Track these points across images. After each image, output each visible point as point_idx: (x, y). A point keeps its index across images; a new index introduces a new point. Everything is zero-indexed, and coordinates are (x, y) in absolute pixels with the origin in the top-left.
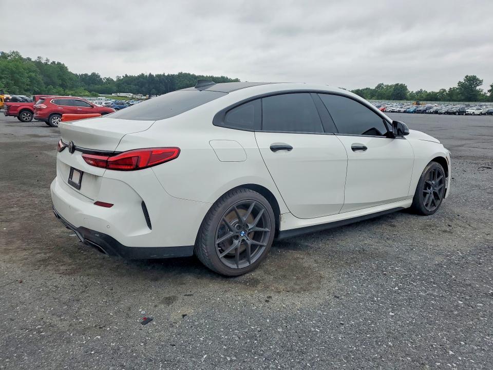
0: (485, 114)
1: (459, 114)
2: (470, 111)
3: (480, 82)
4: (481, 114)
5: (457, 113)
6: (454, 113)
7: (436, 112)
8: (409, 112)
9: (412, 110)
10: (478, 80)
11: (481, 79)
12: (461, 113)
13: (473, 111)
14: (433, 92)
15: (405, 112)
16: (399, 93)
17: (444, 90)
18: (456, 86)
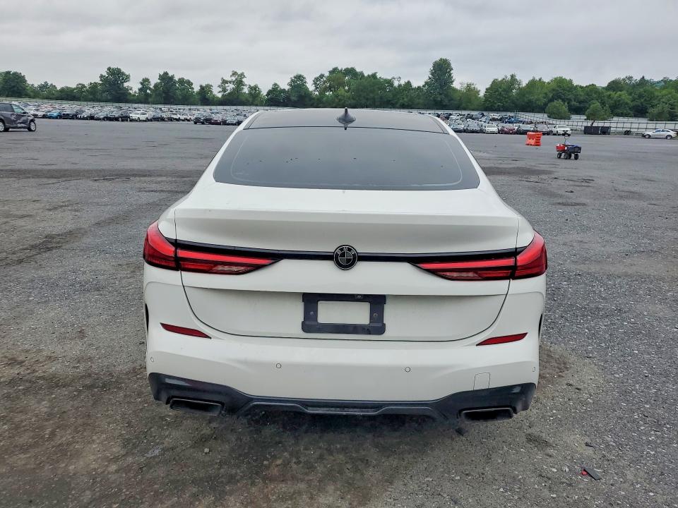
0: (151, 120)
1: (122, 121)
2: (133, 116)
3: (127, 78)
4: (147, 120)
5: (120, 119)
6: (116, 119)
7: (92, 118)
8: (50, 117)
9: (55, 114)
10: (123, 74)
11: (127, 73)
12: (125, 118)
13: (138, 116)
14: (67, 88)
15: (44, 117)
16: (14, 87)
17: (83, 86)
18: (98, 80)
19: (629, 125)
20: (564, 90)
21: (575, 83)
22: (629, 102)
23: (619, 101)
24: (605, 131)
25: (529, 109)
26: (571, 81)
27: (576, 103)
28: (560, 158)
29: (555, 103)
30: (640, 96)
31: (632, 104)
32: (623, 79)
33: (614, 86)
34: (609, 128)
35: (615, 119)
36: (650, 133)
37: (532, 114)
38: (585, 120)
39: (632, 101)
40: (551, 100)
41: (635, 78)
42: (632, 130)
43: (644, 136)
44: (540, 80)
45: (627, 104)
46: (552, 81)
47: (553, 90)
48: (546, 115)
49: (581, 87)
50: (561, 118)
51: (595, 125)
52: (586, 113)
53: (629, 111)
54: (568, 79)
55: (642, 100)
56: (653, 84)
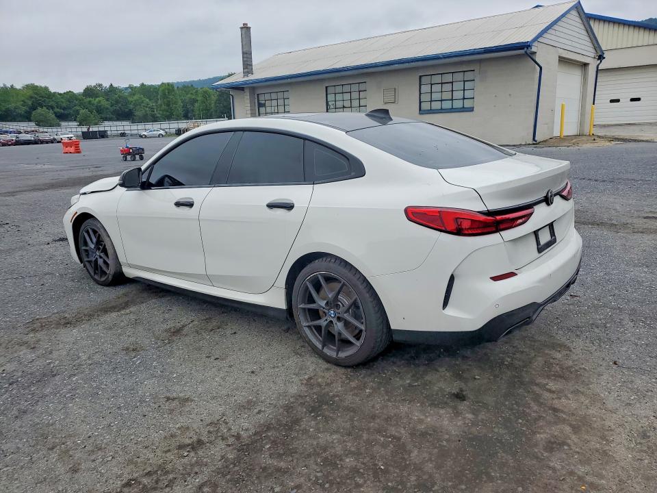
19: (121, 128)
20: (42, 97)
21: (52, 90)
22: (109, 107)
23: (100, 106)
24: (103, 135)
25: (9, 119)
26: (46, 88)
27: (58, 110)
28: (126, 160)
29: (39, 110)
30: (117, 102)
31: (112, 109)
32: (94, 86)
33: (89, 92)
34: (106, 131)
35: (106, 123)
36: (145, 133)
37: (15, 124)
38: (78, 125)
39: (111, 106)
40: (34, 108)
41: (104, 85)
42: (126, 132)
43: (141, 136)
44: (12, 86)
45: (107, 108)
46: (24, 87)
47: (31, 97)
48: (33, 124)
49: (60, 94)
50: (51, 126)
51: (91, 130)
52: (78, 119)
53: (111, 116)
54: (43, 86)
55: (120, 105)
56: (121, 91)
